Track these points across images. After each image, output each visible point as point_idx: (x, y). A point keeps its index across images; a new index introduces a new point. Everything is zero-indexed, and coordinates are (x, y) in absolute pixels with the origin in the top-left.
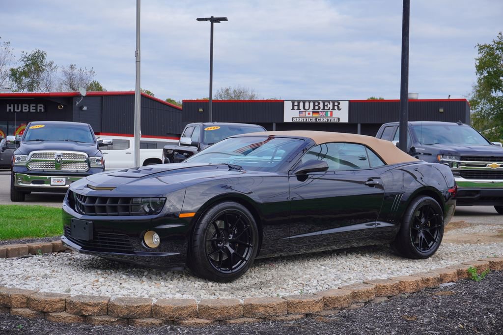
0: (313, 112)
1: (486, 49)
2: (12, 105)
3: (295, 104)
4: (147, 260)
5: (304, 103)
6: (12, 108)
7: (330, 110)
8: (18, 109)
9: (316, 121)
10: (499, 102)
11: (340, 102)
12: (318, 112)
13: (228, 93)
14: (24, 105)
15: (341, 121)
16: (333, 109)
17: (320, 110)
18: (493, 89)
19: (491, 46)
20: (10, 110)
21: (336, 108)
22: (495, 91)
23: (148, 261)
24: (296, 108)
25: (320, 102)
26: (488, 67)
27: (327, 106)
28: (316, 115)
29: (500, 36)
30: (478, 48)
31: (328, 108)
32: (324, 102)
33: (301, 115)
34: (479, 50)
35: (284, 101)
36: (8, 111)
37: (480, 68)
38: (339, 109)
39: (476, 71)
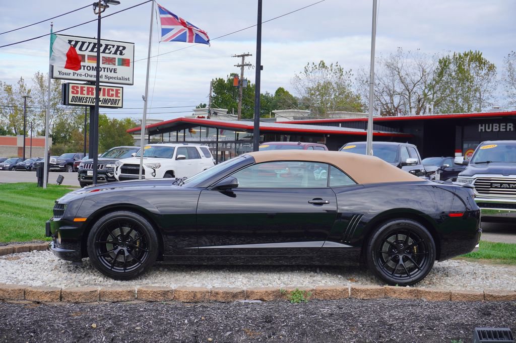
2: (484, 125)
6: (483, 128)
8: (489, 128)
14: (494, 125)
20: (482, 130)
36: (480, 131)
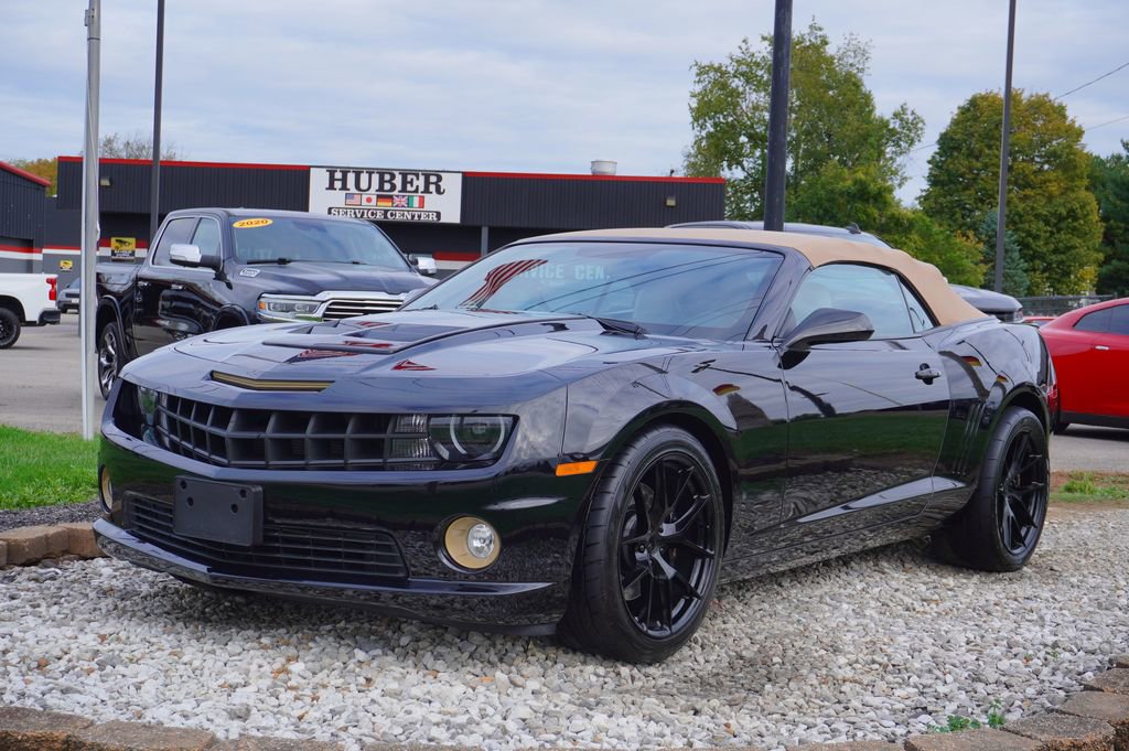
0: (378, 196)
1: (711, 74)
3: (338, 176)
4: (434, 602)
5: (358, 174)
7: (420, 194)
9: (386, 217)
10: (736, 192)
11: (441, 174)
12: (391, 197)
13: (111, 149)
15: (443, 220)
16: (427, 190)
17: (396, 193)
18: (725, 163)
19: (724, 69)
21: (432, 188)
22: (730, 167)
23: (436, 607)
24: (338, 184)
25: (396, 173)
26: (716, 113)
27: (411, 183)
28: (386, 205)
29: (744, 47)
30: (695, 70)
31: (414, 189)
32: (404, 175)
33: (349, 201)
34: (698, 75)
35: (310, 167)
37: (700, 114)
38: (439, 191)
39: (692, 120)
